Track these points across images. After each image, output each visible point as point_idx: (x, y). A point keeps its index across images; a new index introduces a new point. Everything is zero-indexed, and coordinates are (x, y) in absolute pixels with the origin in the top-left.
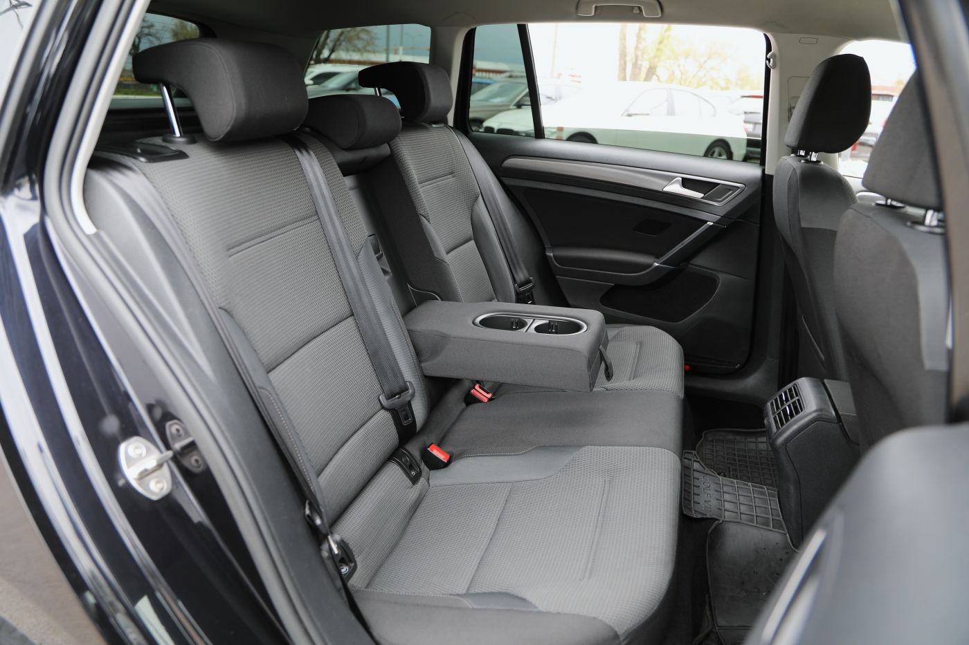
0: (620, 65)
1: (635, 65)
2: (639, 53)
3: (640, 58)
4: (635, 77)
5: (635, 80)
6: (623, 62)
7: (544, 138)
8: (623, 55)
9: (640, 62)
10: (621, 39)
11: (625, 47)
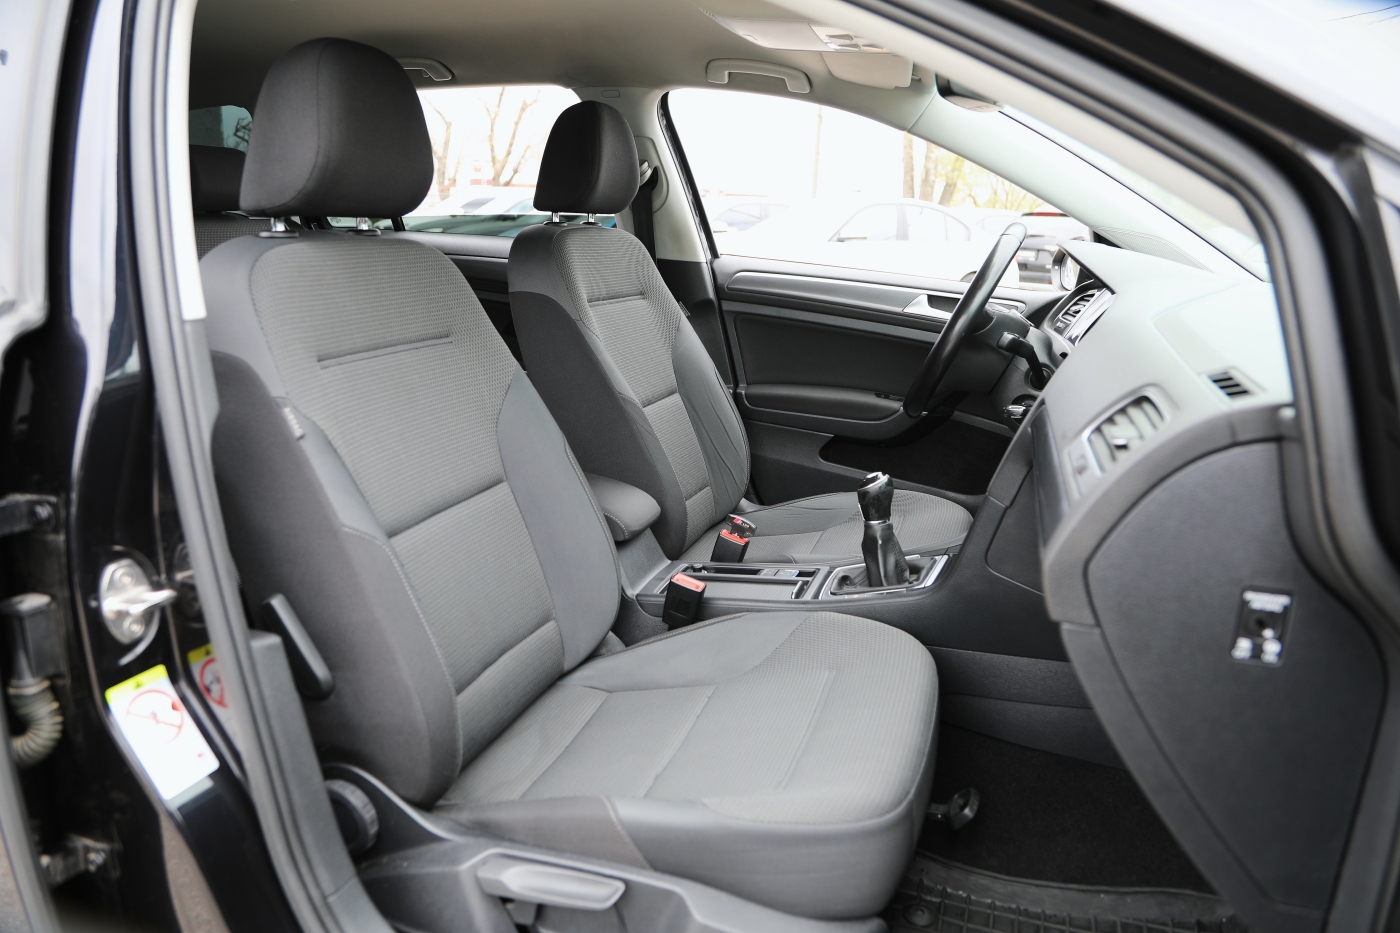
0: (905, 182)
1: (926, 181)
2: (931, 166)
3: (932, 171)
4: (926, 196)
5: (926, 200)
6: (909, 178)
7: (404, 230)
8: (909, 170)
9: (932, 178)
10: (905, 147)
11: (912, 158)
